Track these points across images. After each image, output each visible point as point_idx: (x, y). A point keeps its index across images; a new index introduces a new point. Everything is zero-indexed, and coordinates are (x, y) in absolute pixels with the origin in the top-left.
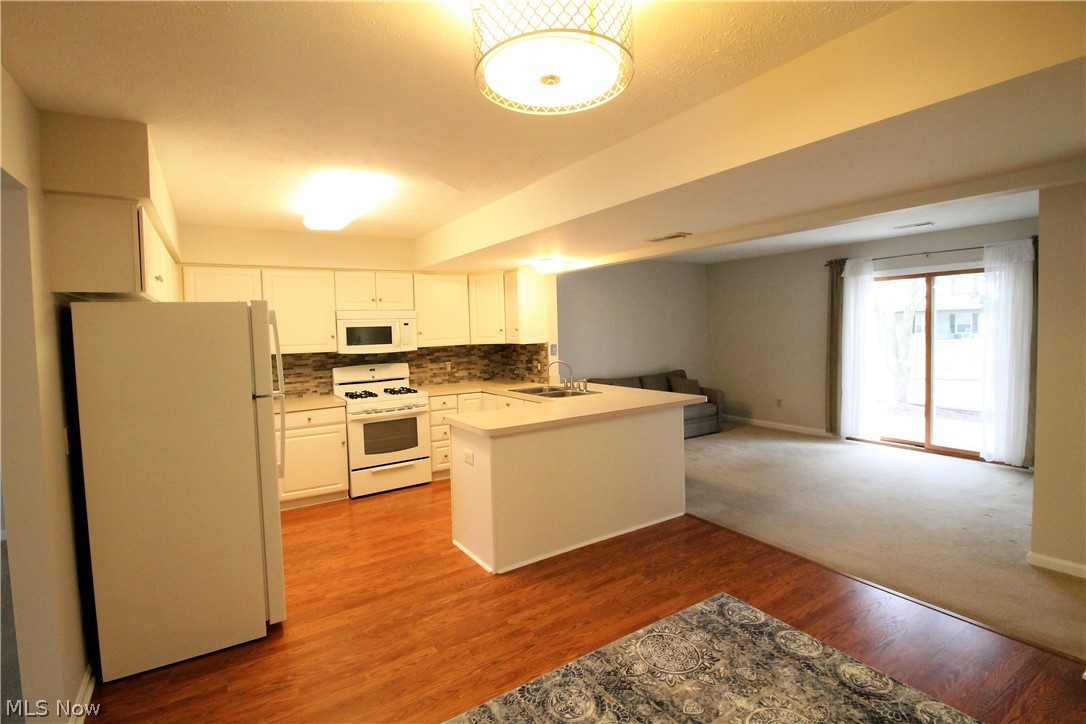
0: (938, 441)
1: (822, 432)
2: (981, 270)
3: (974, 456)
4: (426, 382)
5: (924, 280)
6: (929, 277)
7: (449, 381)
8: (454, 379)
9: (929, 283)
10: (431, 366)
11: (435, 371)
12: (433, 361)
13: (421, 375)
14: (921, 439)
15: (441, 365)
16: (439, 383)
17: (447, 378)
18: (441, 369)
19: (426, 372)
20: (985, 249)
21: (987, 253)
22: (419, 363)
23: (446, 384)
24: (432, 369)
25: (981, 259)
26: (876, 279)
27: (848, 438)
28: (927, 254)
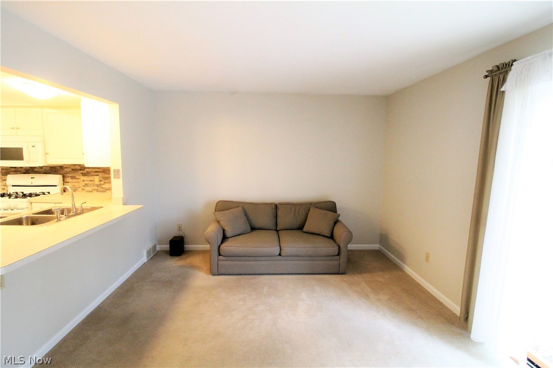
4: (80, 189)
7: (97, 191)
8: (102, 189)
10: (83, 178)
11: (86, 182)
12: (84, 175)
13: (75, 184)
15: (91, 178)
16: (89, 191)
17: (96, 188)
18: (91, 181)
19: (79, 182)
22: (73, 175)
23: (95, 193)
24: (83, 181)
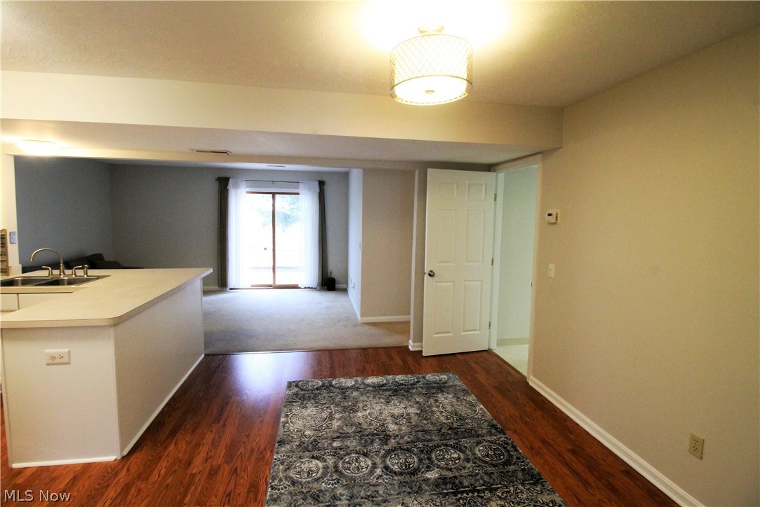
0: (278, 283)
1: (216, 287)
2: (298, 194)
3: (295, 287)
5: (271, 195)
6: (274, 194)
9: (274, 198)
14: (271, 283)
20: (300, 184)
21: (301, 185)
25: (298, 188)
26: (248, 192)
27: (231, 289)
28: (273, 182)
